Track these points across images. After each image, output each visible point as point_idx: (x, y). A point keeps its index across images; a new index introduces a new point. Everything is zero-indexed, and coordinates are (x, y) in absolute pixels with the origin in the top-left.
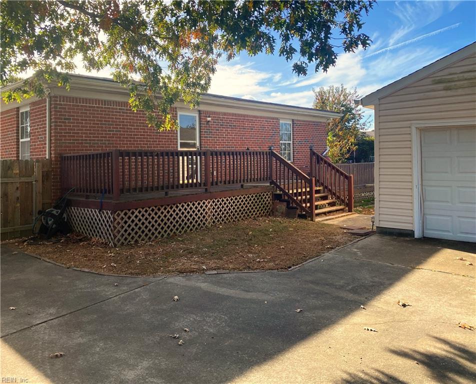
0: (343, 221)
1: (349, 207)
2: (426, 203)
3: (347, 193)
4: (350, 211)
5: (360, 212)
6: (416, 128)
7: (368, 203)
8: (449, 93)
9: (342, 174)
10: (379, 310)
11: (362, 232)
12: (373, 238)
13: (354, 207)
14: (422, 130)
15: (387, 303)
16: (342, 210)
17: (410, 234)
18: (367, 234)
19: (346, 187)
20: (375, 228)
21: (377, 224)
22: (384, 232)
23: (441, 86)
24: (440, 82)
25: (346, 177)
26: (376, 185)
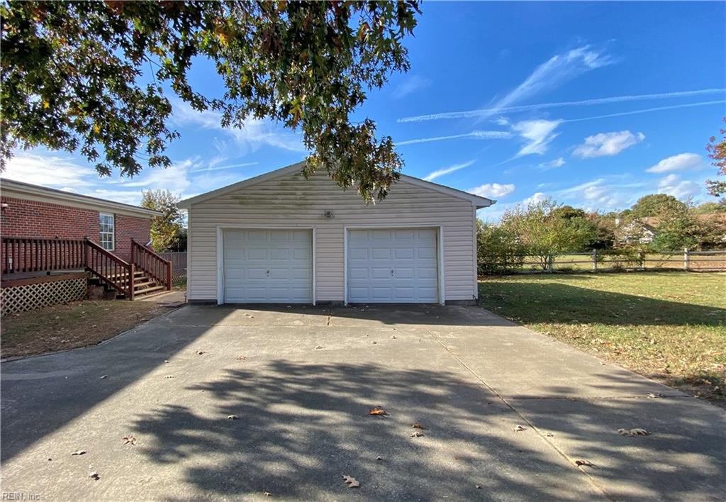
0: (161, 298)
1: (168, 287)
2: (227, 280)
3: (166, 276)
4: (169, 289)
5: (178, 290)
6: (221, 228)
7: (183, 283)
8: (242, 206)
9: (162, 260)
10: (180, 361)
11: (176, 305)
12: (184, 308)
13: (173, 286)
14: (224, 230)
15: (187, 354)
16: (162, 289)
17: (215, 302)
18: (180, 306)
19: (166, 271)
20: (187, 301)
21: (188, 298)
22: (194, 303)
23: (238, 201)
24: (236, 198)
25: (166, 263)
26: (188, 269)
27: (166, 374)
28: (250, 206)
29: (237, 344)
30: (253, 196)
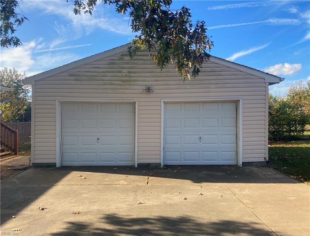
0: (9, 162)
1: (15, 152)
2: (64, 146)
3: (13, 143)
4: (15, 154)
5: (23, 155)
6: (59, 101)
7: (27, 149)
8: (78, 82)
9: (9, 129)
10: (25, 216)
11: (22, 167)
12: (29, 171)
13: (19, 152)
14: (62, 103)
15: (32, 210)
16: (10, 155)
17: (53, 165)
18: (25, 169)
19: (13, 139)
20: (31, 164)
21: (32, 162)
22: (37, 166)
23: (73, 78)
24: (72, 75)
25: (13, 132)
26: (32, 137)
27: (14, 228)
28: (83, 82)
29: (72, 201)
30: (86, 74)
